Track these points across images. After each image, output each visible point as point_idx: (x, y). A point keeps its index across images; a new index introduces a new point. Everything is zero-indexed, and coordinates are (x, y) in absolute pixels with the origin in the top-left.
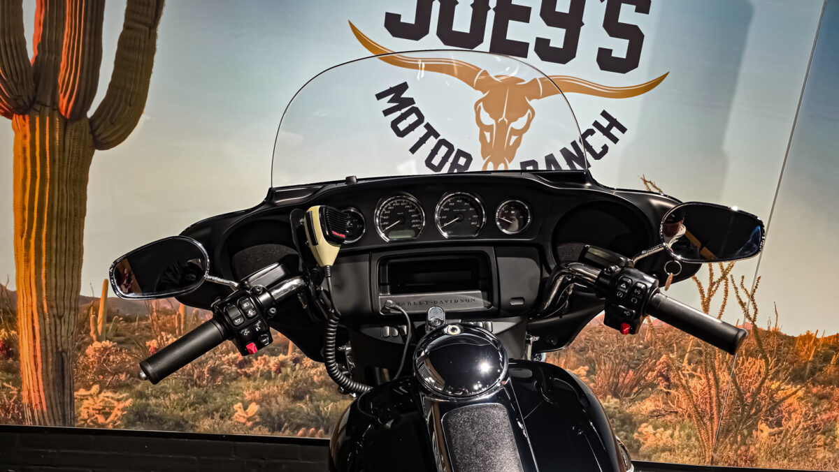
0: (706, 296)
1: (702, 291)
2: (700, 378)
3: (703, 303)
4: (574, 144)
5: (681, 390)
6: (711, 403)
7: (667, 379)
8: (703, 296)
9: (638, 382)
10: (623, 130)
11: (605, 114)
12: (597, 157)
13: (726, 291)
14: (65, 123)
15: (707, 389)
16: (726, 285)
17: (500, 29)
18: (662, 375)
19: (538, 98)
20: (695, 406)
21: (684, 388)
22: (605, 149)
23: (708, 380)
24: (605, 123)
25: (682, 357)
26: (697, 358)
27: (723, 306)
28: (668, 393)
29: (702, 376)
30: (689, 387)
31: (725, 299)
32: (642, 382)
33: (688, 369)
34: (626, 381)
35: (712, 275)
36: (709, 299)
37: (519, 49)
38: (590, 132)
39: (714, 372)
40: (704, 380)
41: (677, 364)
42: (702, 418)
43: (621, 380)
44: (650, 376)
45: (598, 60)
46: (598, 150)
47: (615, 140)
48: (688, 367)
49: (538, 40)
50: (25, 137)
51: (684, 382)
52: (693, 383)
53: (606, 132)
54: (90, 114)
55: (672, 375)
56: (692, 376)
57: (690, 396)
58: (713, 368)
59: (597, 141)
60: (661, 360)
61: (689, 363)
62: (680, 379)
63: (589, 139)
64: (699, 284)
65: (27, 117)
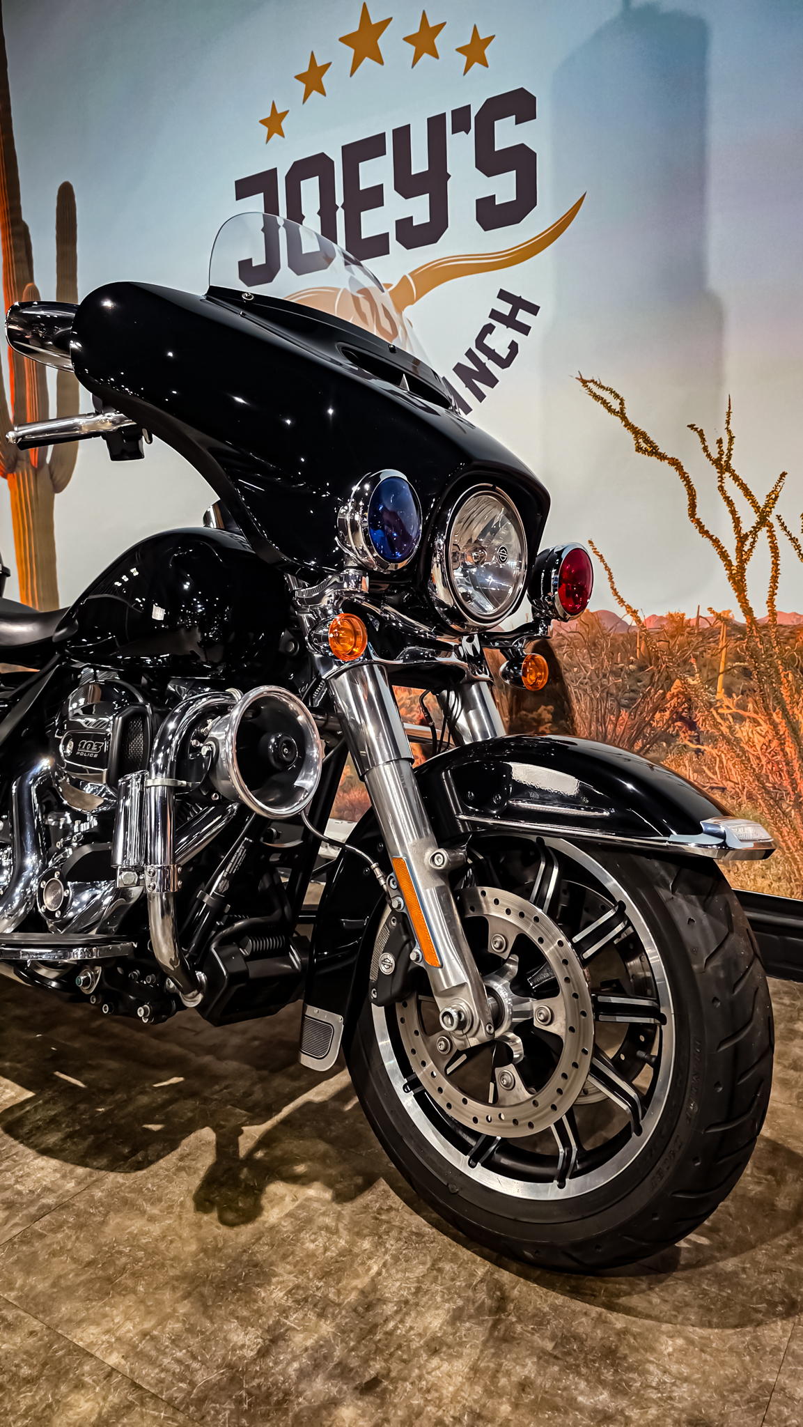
0: (735, 563)
1: (724, 555)
2: (756, 722)
3: (731, 577)
4: (470, 354)
5: (723, 746)
6: (790, 773)
7: (692, 725)
8: (729, 564)
9: (640, 732)
10: (533, 309)
11: (503, 295)
12: (504, 363)
13: (774, 549)
14: (36, 472)
15: (775, 744)
16: (772, 536)
17: (353, 226)
18: (681, 719)
19: (412, 303)
20: (758, 778)
21: (729, 742)
22: (514, 347)
23: (775, 726)
24: (505, 308)
25: (712, 682)
26: (742, 684)
27: (774, 579)
28: (698, 751)
29: (761, 718)
30: (738, 740)
31: (776, 565)
32: (648, 730)
33: (728, 705)
34: (619, 730)
35: (737, 521)
36: (742, 569)
37: (379, 246)
38: (488, 329)
39: (784, 710)
40: (765, 727)
41: (706, 696)
42: (778, 802)
43: (610, 727)
44: (660, 719)
45: (480, 219)
46: (504, 353)
47: (525, 329)
48: (727, 702)
49: (399, 224)
50: (15, 493)
51: (724, 729)
52: (744, 731)
53: (510, 321)
54: (48, 460)
55: (699, 716)
56: (739, 718)
57: (743, 758)
58: (780, 701)
59: (500, 340)
60: (673, 691)
61: (729, 693)
62: (716, 725)
63: (489, 341)
64: (716, 542)
65: (15, 474)
